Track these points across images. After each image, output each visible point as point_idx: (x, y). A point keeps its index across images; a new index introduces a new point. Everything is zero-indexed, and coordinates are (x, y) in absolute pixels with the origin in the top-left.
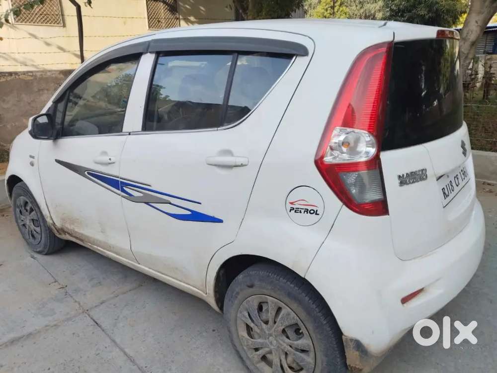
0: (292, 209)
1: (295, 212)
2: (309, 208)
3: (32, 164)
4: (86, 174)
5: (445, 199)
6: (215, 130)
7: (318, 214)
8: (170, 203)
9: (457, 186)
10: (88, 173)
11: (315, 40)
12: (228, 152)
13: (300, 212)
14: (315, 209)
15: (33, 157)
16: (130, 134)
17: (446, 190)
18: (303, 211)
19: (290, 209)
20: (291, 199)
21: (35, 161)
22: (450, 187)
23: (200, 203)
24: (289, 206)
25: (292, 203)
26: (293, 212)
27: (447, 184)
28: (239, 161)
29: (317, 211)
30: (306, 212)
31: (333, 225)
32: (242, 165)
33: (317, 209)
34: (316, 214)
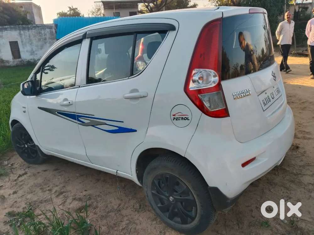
0: (174, 118)
1: (176, 120)
2: (184, 117)
3: (24, 112)
4: (57, 113)
5: (265, 106)
6: (127, 79)
7: (189, 120)
8: (106, 124)
9: (273, 99)
10: (58, 113)
11: (179, 21)
12: (136, 90)
13: (179, 120)
14: (187, 117)
15: (25, 108)
16: (79, 87)
17: (265, 101)
18: (180, 119)
19: (173, 119)
20: (173, 113)
21: (26, 110)
22: (268, 99)
23: (123, 122)
24: (173, 117)
25: (174, 115)
26: (175, 120)
27: (266, 98)
28: (142, 94)
29: (188, 118)
30: (182, 119)
31: (198, 124)
32: (144, 97)
33: (188, 116)
34: (188, 120)
